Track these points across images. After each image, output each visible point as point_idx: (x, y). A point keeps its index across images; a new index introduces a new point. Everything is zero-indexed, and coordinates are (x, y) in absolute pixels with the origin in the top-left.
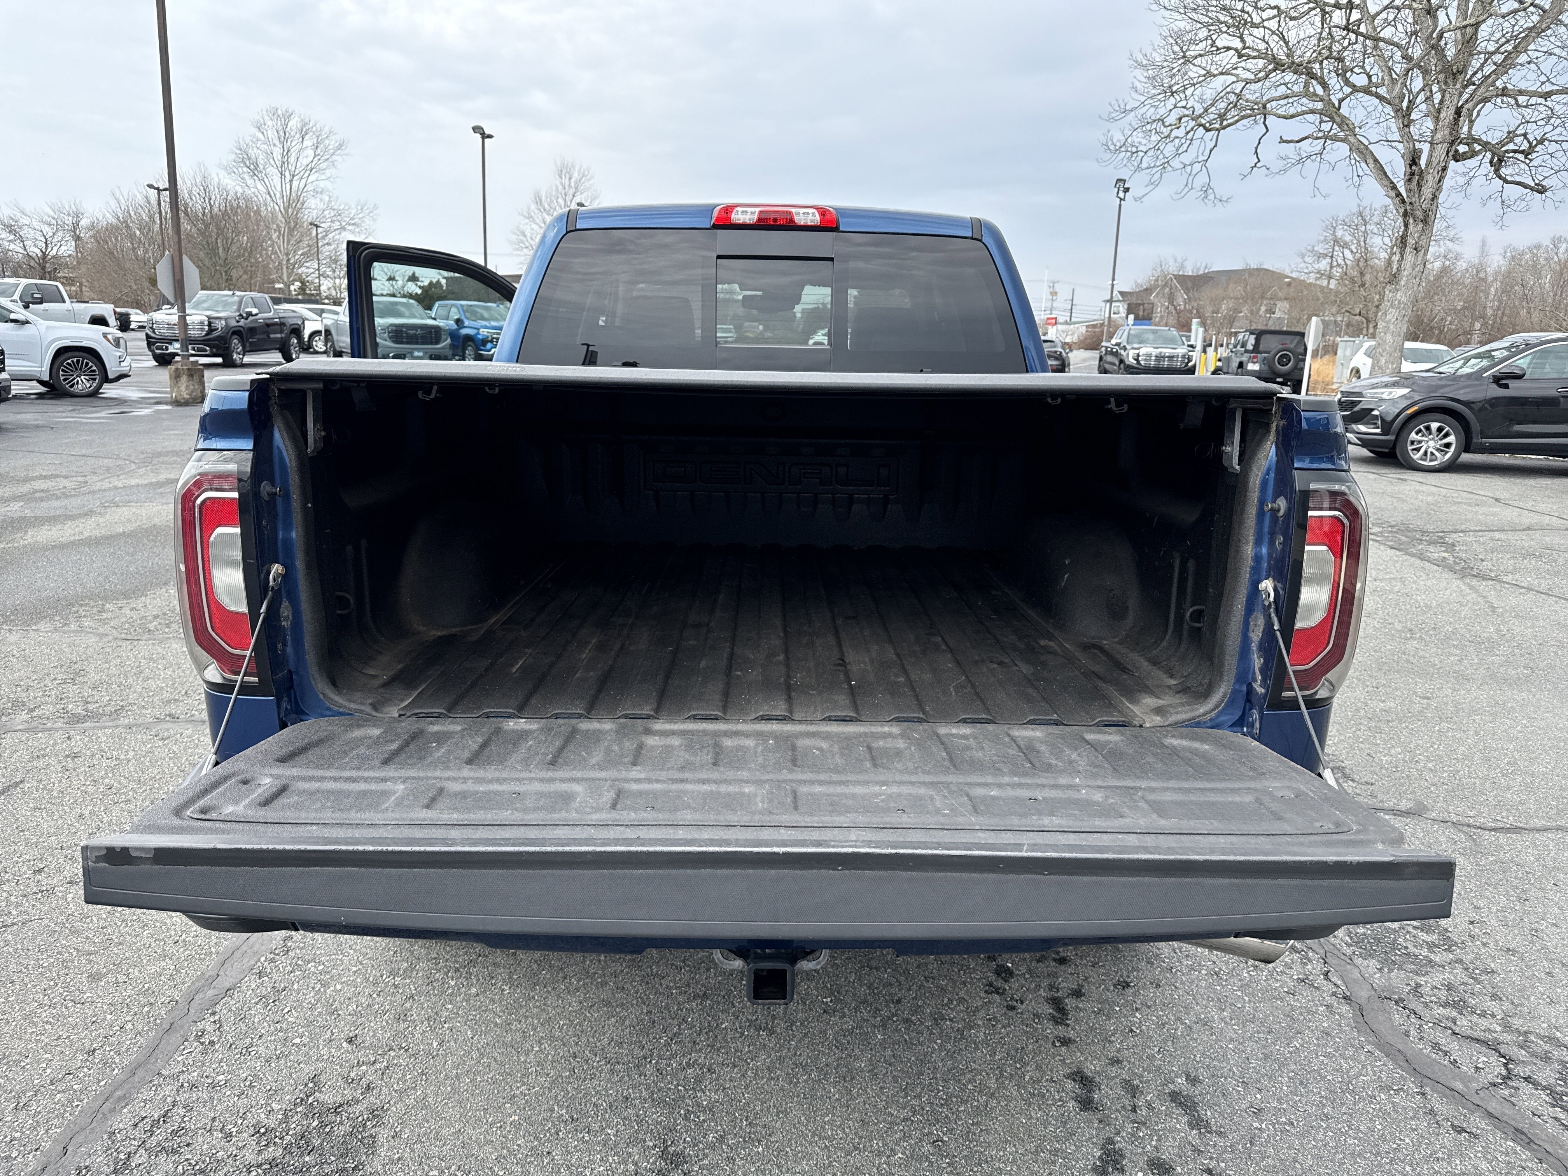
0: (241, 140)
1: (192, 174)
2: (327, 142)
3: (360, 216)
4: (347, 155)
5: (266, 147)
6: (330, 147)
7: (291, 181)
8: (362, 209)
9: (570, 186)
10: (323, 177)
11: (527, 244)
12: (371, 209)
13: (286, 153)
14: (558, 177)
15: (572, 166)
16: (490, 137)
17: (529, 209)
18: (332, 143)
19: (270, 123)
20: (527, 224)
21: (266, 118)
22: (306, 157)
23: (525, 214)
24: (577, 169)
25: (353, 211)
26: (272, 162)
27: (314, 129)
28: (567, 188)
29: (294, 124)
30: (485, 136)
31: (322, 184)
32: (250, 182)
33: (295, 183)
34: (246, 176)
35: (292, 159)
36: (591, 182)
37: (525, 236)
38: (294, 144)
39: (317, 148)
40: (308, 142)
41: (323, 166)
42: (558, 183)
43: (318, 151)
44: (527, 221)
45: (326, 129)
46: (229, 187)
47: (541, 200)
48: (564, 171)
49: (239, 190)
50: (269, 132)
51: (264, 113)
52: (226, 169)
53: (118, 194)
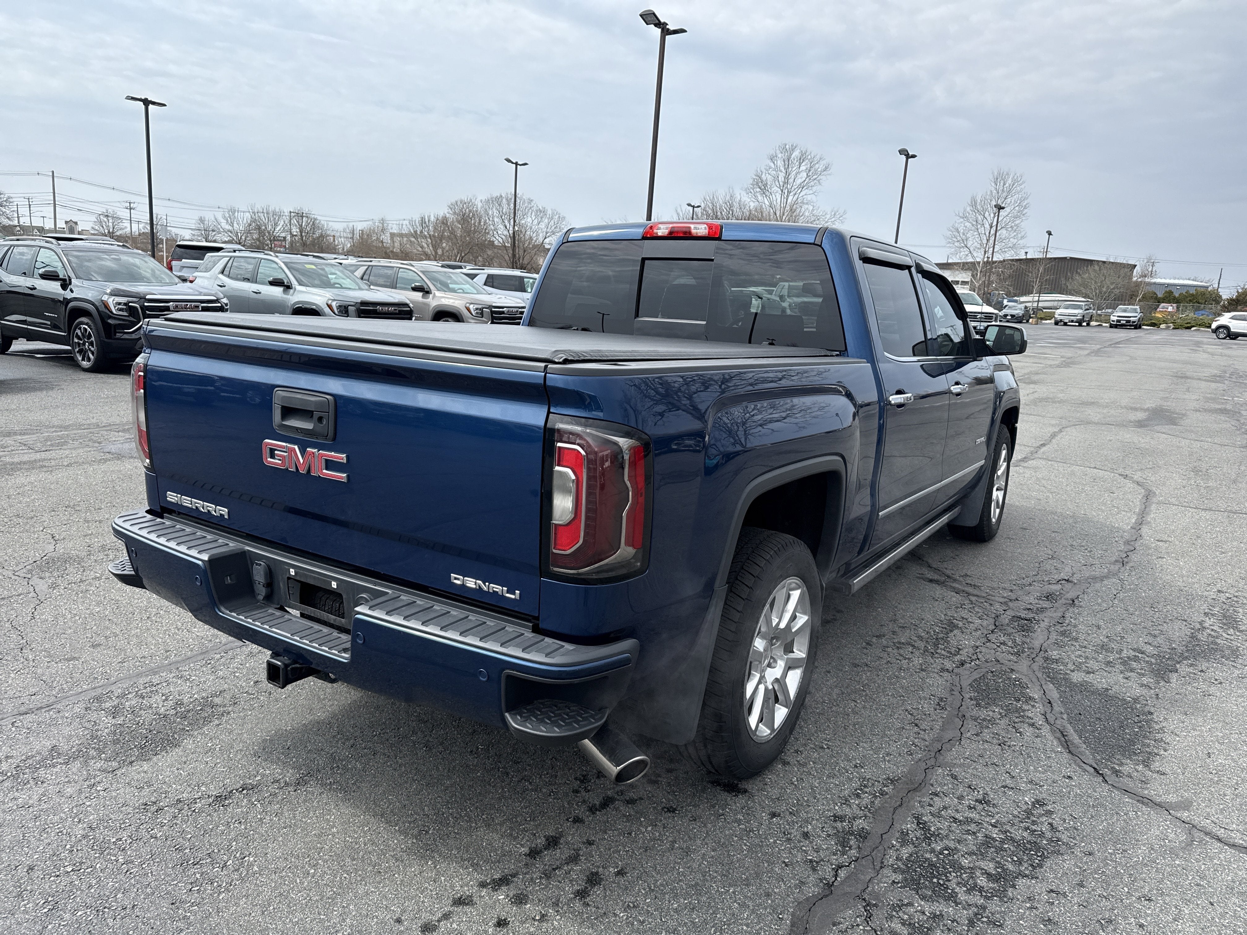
0: (758, 170)
1: (724, 194)
2: (817, 166)
3: (833, 220)
4: (829, 174)
5: (774, 172)
6: (819, 170)
7: (788, 196)
8: (835, 214)
9: (1003, 190)
10: (811, 192)
11: (959, 238)
12: (841, 214)
13: (787, 178)
14: (993, 184)
15: (1008, 174)
16: (914, 156)
17: (964, 211)
18: (820, 167)
19: (780, 155)
20: (961, 223)
21: (778, 152)
22: (801, 178)
23: (961, 215)
24: (1011, 176)
25: (828, 216)
26: (777, 183)
27: (809, 157)
28: (1000, 192)
29: (796, 154)
30: (908, 156)
31: (809, 197)
32: (760, 198)
33: (790, 198)
34: (758, 195)
35: (791, 181)
36: (1022, 186)
37: (959, 232)
38: (794, 169)
39: (810, 171)
40: (803, 168)
41: (812, 183)
42: (993, 189)
43: (810, 174)
44: (962, 220)
45: (818, 157)
46: (746, 202)
47: (976, 203)
48: (999, 178)
49: (752, 205)
50: (779, 162)
51: (777, 148)
52: (746, 190)
53: (679, 210)
